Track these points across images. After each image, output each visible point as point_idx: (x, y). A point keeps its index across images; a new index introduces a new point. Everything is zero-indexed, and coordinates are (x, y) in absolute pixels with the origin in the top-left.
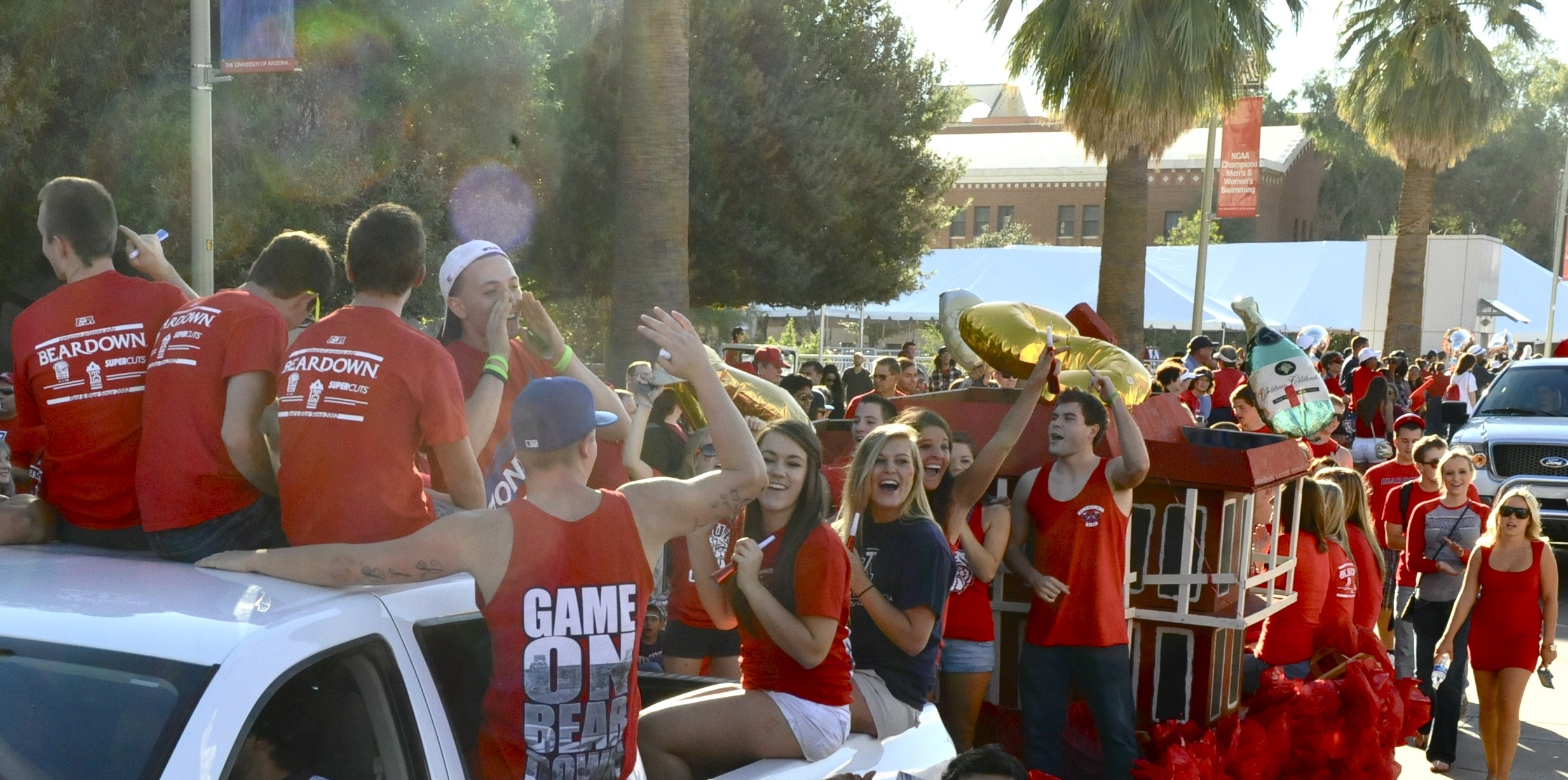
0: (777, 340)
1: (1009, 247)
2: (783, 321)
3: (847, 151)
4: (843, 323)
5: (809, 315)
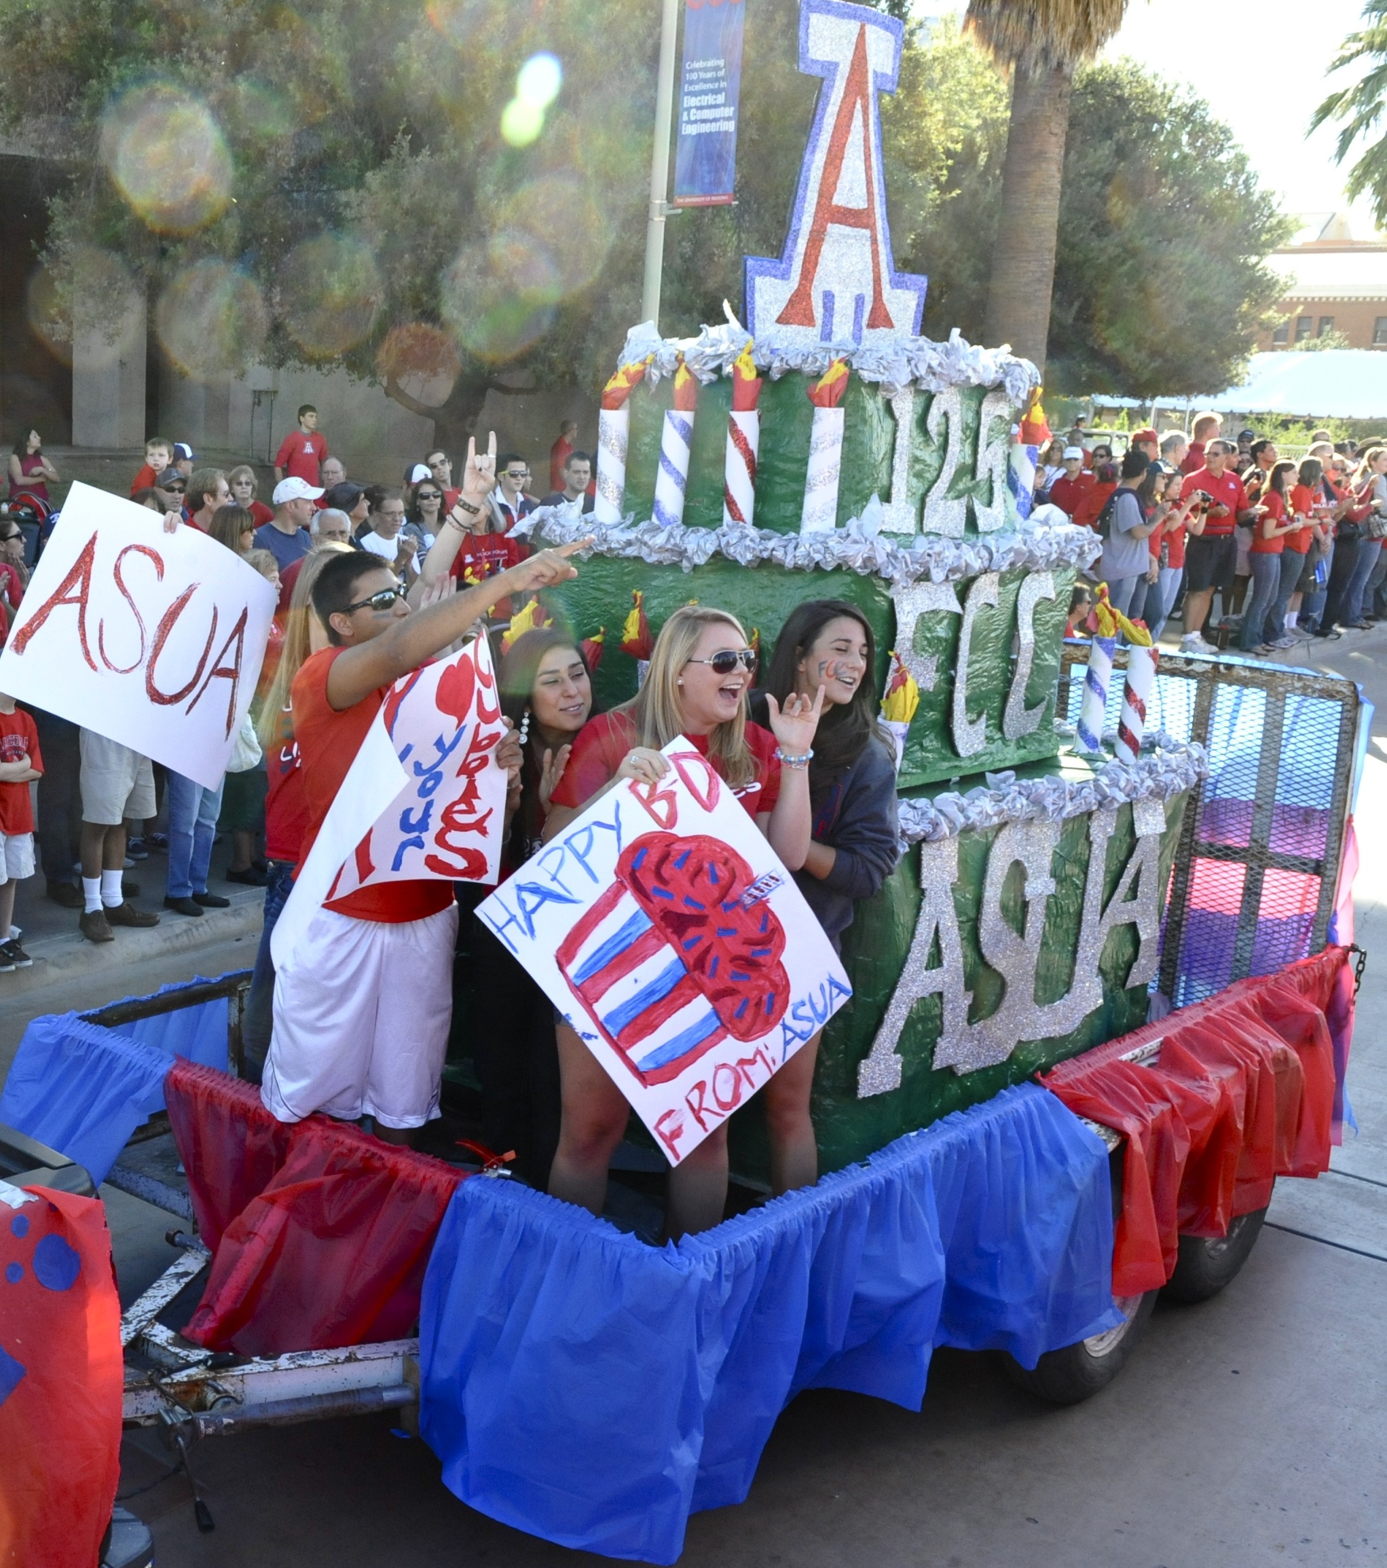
0: (1111, 425)
1: (1328, 351)
2: (1117, 411)
3: (1190, 266)
4: (1170, 414)
5: (1141, 406)
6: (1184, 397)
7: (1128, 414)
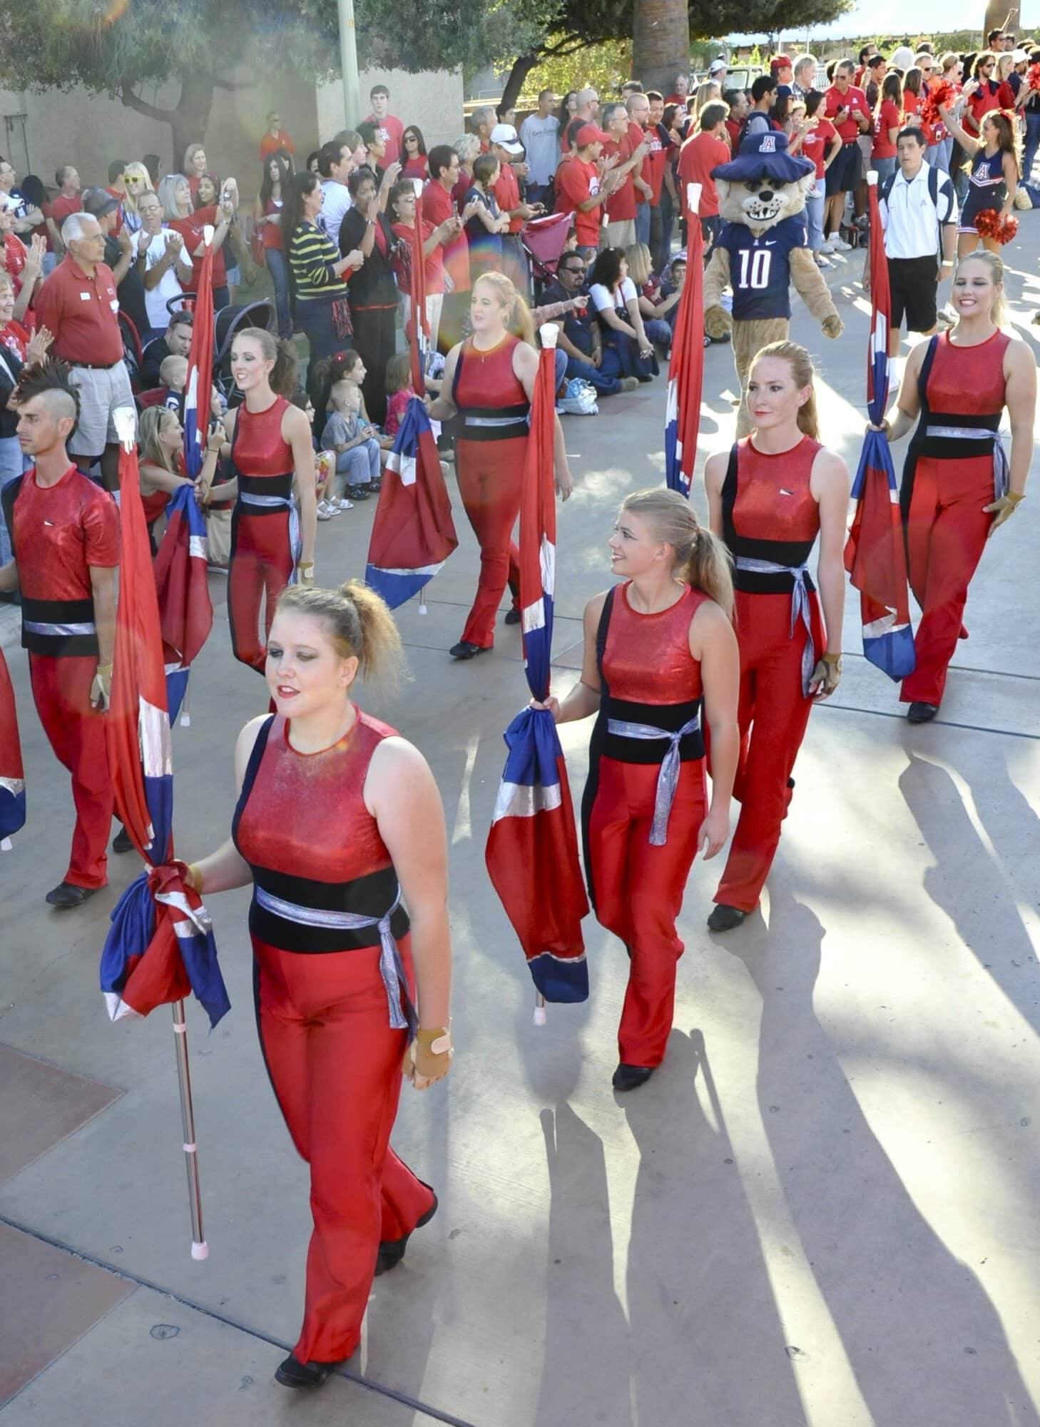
4: (793, 46)
5: (770, 42)
6: (805, 27)
7: (759, 50)
